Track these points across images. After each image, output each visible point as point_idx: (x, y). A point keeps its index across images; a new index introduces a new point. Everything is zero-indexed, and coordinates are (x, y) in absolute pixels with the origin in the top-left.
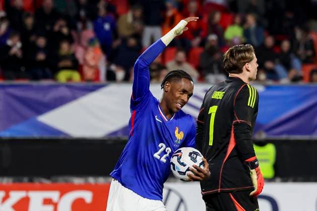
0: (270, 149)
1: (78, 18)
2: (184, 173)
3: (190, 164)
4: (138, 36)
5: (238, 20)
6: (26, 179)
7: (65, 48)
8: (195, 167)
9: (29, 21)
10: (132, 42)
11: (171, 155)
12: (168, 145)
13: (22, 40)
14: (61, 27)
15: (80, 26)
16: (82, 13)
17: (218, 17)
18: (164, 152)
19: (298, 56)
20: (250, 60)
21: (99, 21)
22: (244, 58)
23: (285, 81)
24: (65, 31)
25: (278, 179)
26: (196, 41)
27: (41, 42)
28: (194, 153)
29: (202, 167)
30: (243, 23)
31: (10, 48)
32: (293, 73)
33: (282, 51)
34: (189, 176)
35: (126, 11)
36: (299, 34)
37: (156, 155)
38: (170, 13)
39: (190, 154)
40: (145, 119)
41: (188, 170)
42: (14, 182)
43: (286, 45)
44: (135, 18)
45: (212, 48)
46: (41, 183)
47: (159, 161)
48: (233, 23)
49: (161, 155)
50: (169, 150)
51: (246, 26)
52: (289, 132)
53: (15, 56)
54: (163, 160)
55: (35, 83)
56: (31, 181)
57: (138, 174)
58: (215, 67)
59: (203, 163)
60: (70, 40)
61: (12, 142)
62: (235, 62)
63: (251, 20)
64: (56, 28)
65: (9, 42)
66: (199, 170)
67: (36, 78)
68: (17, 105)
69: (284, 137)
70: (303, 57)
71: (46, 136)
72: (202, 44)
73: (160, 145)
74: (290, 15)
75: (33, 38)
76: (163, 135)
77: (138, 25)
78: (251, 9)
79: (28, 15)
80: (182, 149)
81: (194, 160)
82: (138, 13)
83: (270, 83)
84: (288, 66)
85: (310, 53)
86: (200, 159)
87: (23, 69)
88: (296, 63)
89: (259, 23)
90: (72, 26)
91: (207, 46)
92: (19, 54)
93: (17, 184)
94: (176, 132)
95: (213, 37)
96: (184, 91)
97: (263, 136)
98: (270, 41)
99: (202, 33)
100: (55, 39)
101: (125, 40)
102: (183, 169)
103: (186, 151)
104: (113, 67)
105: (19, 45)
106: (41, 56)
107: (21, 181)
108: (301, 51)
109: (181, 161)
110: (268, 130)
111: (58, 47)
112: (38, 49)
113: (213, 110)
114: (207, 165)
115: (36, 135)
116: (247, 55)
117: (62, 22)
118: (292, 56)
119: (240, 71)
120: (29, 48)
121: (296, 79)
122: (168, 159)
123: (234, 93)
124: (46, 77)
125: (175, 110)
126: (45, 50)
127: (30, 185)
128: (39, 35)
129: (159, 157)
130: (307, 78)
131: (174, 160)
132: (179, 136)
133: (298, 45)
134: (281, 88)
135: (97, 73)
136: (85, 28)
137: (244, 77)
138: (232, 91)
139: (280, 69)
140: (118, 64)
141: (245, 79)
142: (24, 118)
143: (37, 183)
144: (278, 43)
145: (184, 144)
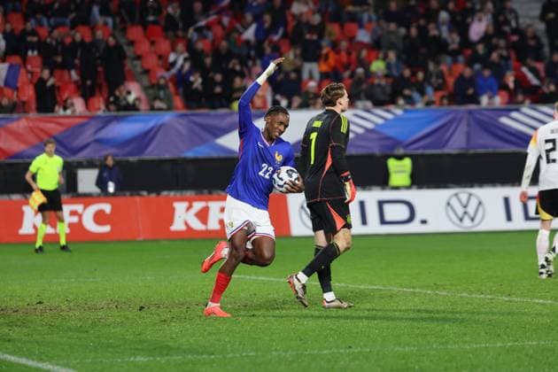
0: (407, 162)
1: (249, 57)
2: (282, 186)
3: (286, 178)
4: (298, 71)
5: (381, 55)
6: (206, 191)
7: (238, 82)
8: (291, 181)
9: (208, 61)
10: (293, 76)
11: (273, 172)
12: (270, 165)
13: (202, 76)
14: (235, 64)
15: (250, 63)
16: (253, 53)
17: (364, 53)
18: (267, 171)
19: (430, 84)
20: (342, 95)
21: (266, 58)
22: (337, 94)
23: (420, 105)
24: (238, 68)
25: (415, 187)
26: (347, 74)
27: (218, 77)
28: (291, 170)
29: (297, 182)
30: (385, 58)
31: (192, 83)
32: (426, 98)
33: (417, 81)
34: (286, 188)
35: (289, 50)
36: (431, 66)
37: (261, 173)
38: (325, 51)
39: (287, 171)
40: (251, 146)
41: (285, 183)
42: (196, 194)
43: (421, 75)
44: (296, 56)
45: (360, 79)
46: (219, 195)
47: (263, 178)
48: (377, 58)
49: (265, 173)
50: (271, 169)
51: (388, 60)
52: (424, 147)
53: (196, 89)
54: (267, 176)
55: (213, 112)
56: (210, 193)
57: (247, 189)
58: (362, 95)
59: (297, 179)
60: (242, 76)
61: (196, 161)
62: (329, 97)
63: (392, 56)
64: (231, 66)
65: (192, 79)
66: (294, 184)
67: (214, 108)
68: (198, 130)
69: (420, 152)
70: (436, 85)
71: (223, 155)
72: (352, 76)
73: (263, 165)
74: (423, 50)
75: (211, 74)
76: (265, 157)
77: (298, 62)
78: (392, 46)
79: (207, 56)
80: (282, 168)
81: (291, 176)
82: (298, 52)
83: (408, 107)
84: (422, 93)
85: (440, 81)
86: (295, 175)
87: (203, 100)
88: (429, 90)
89: (398, 58)
90: (243, 63)
91: (356, 78)
92: (200, 88)
93: (199, 196)
94: (276, 155)
95: (360, 71)
96: (281, 123)
97: (401, 151)
98: (407, 73)
99: (352, 67)
100: (230, 75)
101: (287, 74)
102: (281, 183)
103: (284, 169)
104: (278, 97)
105: (200, 80)
106: (218, 90)
107: (202, 193)
108: (433, 80)
109: (280, 176)
110: (406, 146)
111: (232, 81)
112: (215, 83)
113: (314, 136)
114: (301, 180)
115: (214, 155)
116: (340, 92)
117: (234, 61)
118: (426, 84)
119: (334, 105)
120: (208, 82)
121: (428, 104)
122: (271, 176)
123: (330, 123)
124: (222, 106)
125: (274, 137)
126: (221, 84)
127: (210, 196)
128: (217, 72)
129: (263, 175)
130: (438, 102)
131: (275, 176)
132: (279, 158)
133: (431, 75)
134: (417, 111)
135: (265, 102)
136: (254, 64)
137: (337, 109)
138: (328, 120)
139: (416, 95)
140: (282, 94)
141: (338, 111)
142: (204, 141)
143: (215, 194)
144: (414, 74)
145: (284, 163)
